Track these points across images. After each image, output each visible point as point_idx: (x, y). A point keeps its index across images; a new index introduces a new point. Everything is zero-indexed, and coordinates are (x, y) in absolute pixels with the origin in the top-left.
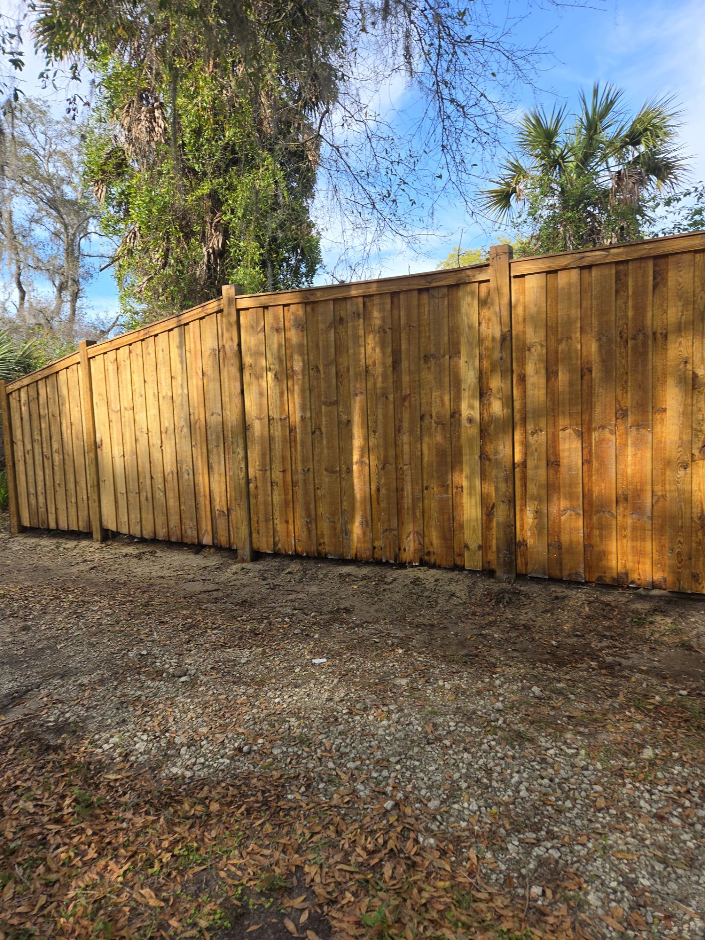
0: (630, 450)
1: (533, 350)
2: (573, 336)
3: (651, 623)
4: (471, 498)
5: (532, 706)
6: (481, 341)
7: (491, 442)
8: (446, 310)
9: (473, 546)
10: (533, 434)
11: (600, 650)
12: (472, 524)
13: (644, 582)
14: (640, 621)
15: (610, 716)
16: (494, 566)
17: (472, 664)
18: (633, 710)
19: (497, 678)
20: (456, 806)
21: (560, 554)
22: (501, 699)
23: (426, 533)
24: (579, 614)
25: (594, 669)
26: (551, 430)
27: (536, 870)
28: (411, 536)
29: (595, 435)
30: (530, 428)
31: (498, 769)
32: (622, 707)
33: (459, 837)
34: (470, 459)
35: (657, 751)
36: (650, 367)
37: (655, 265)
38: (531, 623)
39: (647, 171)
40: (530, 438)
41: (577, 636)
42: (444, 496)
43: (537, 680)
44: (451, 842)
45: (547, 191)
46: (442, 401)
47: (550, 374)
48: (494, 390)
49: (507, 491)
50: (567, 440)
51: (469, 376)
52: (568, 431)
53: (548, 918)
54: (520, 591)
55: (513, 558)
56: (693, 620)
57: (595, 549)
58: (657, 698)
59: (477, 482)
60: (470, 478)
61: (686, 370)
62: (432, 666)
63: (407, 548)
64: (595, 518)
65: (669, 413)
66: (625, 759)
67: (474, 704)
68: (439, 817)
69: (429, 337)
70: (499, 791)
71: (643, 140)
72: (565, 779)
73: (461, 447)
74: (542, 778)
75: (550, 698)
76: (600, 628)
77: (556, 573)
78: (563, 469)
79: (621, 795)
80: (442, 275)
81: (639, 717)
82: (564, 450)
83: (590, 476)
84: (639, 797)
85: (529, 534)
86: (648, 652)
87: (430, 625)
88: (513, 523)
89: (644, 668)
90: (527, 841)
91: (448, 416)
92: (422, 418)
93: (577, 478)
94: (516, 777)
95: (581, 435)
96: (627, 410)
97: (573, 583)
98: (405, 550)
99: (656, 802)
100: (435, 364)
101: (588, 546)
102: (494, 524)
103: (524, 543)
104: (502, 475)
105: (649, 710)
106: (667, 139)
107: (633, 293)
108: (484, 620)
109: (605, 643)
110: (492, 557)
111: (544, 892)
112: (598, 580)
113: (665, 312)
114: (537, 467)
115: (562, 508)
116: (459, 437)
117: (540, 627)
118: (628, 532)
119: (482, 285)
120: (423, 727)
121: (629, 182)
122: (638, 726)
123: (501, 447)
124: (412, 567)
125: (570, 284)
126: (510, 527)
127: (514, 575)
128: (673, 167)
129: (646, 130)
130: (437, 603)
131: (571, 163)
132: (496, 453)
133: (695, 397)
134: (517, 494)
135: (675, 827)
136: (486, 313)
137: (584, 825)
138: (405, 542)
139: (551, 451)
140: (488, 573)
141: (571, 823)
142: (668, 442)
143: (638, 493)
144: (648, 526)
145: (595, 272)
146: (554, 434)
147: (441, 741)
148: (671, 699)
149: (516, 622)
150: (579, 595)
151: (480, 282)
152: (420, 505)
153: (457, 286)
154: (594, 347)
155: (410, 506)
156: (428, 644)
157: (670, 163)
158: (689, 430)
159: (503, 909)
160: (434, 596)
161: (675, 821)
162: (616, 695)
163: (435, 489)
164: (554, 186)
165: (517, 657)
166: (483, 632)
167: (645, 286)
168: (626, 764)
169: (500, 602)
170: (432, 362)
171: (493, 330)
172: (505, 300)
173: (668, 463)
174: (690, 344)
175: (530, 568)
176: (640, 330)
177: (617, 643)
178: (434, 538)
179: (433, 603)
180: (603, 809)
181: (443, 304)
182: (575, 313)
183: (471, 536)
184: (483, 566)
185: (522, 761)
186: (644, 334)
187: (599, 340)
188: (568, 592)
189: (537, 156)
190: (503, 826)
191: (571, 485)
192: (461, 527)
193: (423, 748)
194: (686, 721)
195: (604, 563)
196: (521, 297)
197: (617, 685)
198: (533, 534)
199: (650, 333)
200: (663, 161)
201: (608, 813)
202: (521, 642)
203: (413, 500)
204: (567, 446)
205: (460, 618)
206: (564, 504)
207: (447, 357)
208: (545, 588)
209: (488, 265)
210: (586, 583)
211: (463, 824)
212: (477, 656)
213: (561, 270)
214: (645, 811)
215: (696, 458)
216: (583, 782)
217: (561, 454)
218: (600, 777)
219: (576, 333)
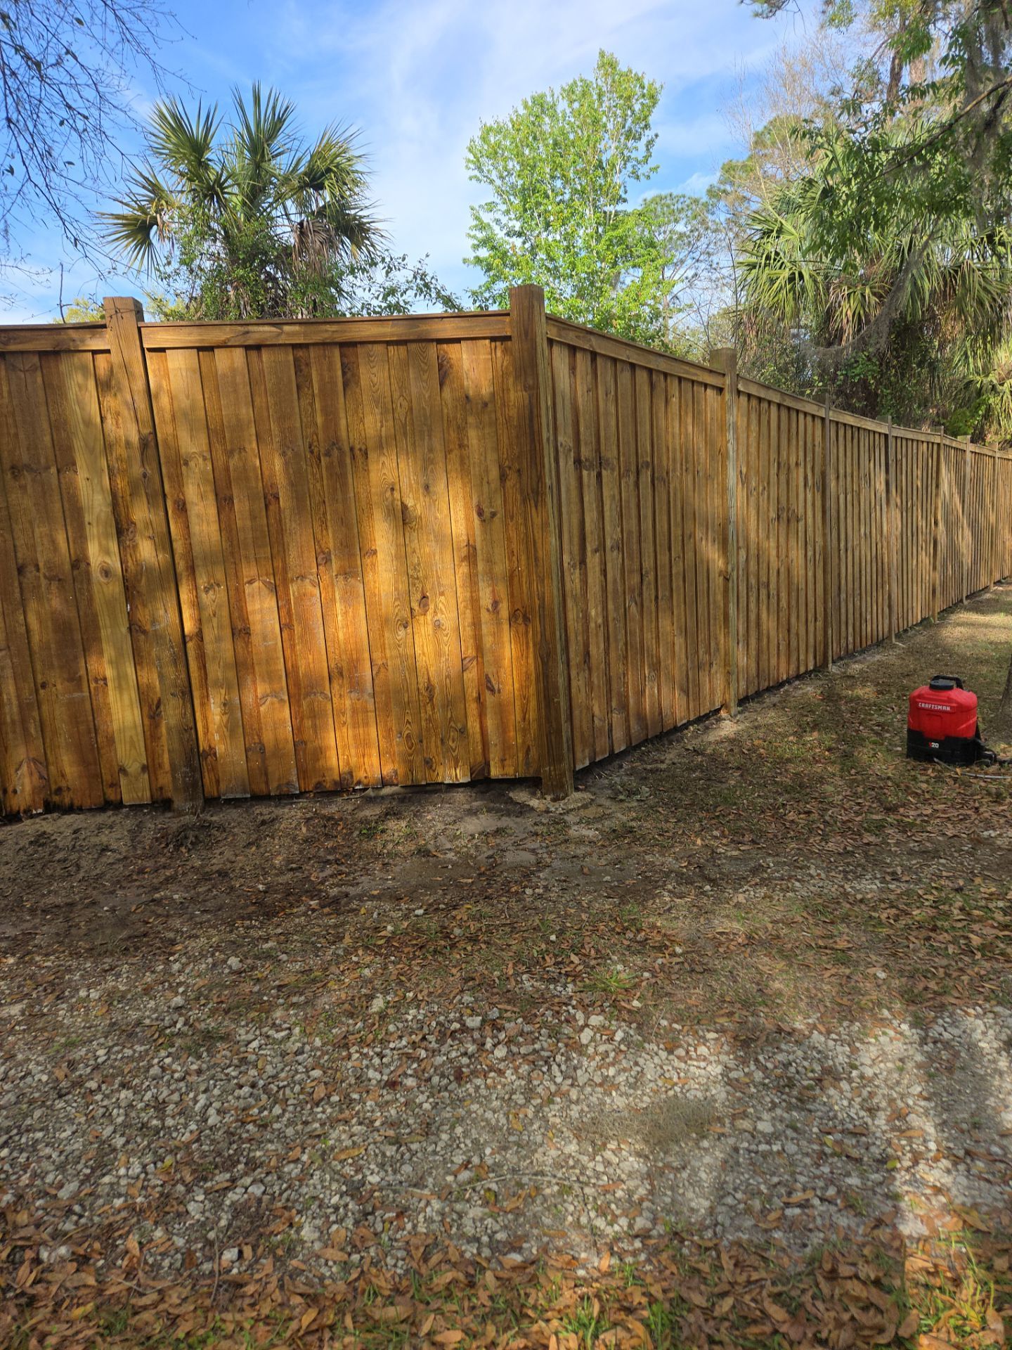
0: (339, 607)
1: (192, 464)
2: (248, 447)
3: (383, 831)
4: (121, 694)
5: (227, 987)
6: (108, 447)
7: (144, 606)
8: (41, 393)
9: (133, 767)
10: (207, 590)
11: (322, 883)
12: (128, 734)
13: (371, 781)
14: (371, 832)
15: (333, 969)
16: (169, 793)
17: (137, 949)
18: (360, 952)
19: (176, 961)
20: (107, 1179)
21: (264, 760)
22: (181, 990)
23: (51, 759)
24: (294, 839)
25: (314, 910)
26: (232, 584)
27: (230, 1225)
28: (25, 768)
29: (293, 589)
30: (202, 581)
31: (176, 1097)
32: (348, 952)
33: (111, 1224)
34: (113, 633)
35: (389, 998)
36: (352, 495)
37: (342, 356)
38: (229, 865)
39: (337, 229)
40: (204, 595)
41: (292, 869)
42: (76, 695)
43: (235, 946)
44: (97, 1238)
45: (205, 233)
46: (53, 542)
47: (224, 502)
48: (140, 525)
49: (177, 677)
50: (257, 597)
51: (95, 501)
52: (256, 584)
53: (245, 1289)
54: (211, 822)
55: (198, 776)
56: (429, 817)
57: (309, 746)
58: (390, 928)
59: (130, 670)
60: (116, 664)
61: (393, 500)
62: (69, 970)
63: (19, 789)
64: (305, 703)
65: (380, 556)
66: (351, 1021)
67: (139, 1009)
68: (77, 1208)
69: (16, 435)
70: (177, 1130)
71: (326, 183)
72: (273, 1077)
73: (95, 616)
74: (241, 1087)
75: (253, 968)
76: (322, 853)
77: (261, 788)
78: (256, 639)
79: (345, 1074)
80: (28, 334)
81: (368, 959)
82: (254, 612)
83: (293, 647)
84: (367, 1067)
85: (217, 737)
86: (380, 870)
87: (67, 904)
88: (192, 724)
89: (375, 893)
90: (217, 1188)
91: (67, 567)
92: (21, 570)
93: (275, 650)
94: (202, 1099)
95: (275, 589)
96: (329, 553)
97: (286, 798)
98: (15, 792)
99: (388, 1066)
100: (34, 480)
101: (299, 744)
102: (164, 730)
103: (211, 752)
104: (166, 655)
105: (380, 947)
106: (356, 190)
107: (320, 390)
108: (157, 877)
109: (329, 870)
110: (165, 779)
111: (241, 1253)
112: (316, 788)
113: (362, 421)
114: (218, 639)
115: (259, 695)
116: (91, 600)
117: (242, 869)
118: (348, 717)
119: (99, 357)
120: (50, 1074)
121: (315, 241)
122: (367, 972)
123: (162, 612)
124: (32, 817)
125: (233, 370)
126: (189, 730)
127: (200, 802)
128: (368, 230)
129: (329, 170)
130: (78, 867)
131: (235, 197)
132: (154, 622)
133: (407, 535)
134: (193, 681)
135: (409, 1090)
136: (109, 401)
137: (297, 1133)
138: (14, 778)
139: (236, 614)
140: (162, 804)
141: (281, 1136)
142: (383, 594)
143: (354, 664)
144: (371, 706)
145: (265, 355)
146: (237, 589)
147: (81, 1087)
148: (406, 924)
149: (207, 869)
150: (293, 813)
151: (95, 352)
152: (35, 714)
153: (56, 353)
154: (278, 464)
155: (16, 718)
156: (63, 937)
157: (364, 224)
158: (405, 578)
159: (180, 1305)
160: (74, 856)
161: (410, 1082)
162: (340, 938)
163: (59, 687)
164: (214, 225)
165: (209, 921)
166: (157, 896)
167: (333, 382)
168: (351, 1028)
169: (182, 845)
170: (28, 478)
171: (127, 430)
172: (139, 384)
173: (385, 622)
174: (395, 465)
175: (223, 787)
176: (334, 444)
177: (343, 868)
178: (68, 766)
179: (73, 869)
180: (322, 1099)
181: (35, 382)
182: (246, 412)
183: (129, 753)
184: (152, 796)
185: (213, 1072)
186: (340, 449)
187: (284, 454)
188: (279, 811)
189: (182, 174)
190: (182, 1181)
191: (270, 660)
192: (111, 741)
193: (51, 1107)
194: (421, 948)
195: (321, 762)
196: (164, 383)
197: (343, 924)
198: (223, 737)
199: (347, 449)
200: (355, 219)
201: (328, 1103)
202: (214, 897)
203: (20, 706)
204: (257, 606)
205: (119, 882)
206: (262, 688)
207: (53, 470)
208: (247, 811)
209: (104, 326)
210: (302, 794)
211: (118, 1202)
212: (145, 935)
213: (219, 347)
214: (374, 1082)
215: (415, 613)
216: (297, 1072)
217: (251, 618)
218: (320, 1057)
219: (250, 443)
